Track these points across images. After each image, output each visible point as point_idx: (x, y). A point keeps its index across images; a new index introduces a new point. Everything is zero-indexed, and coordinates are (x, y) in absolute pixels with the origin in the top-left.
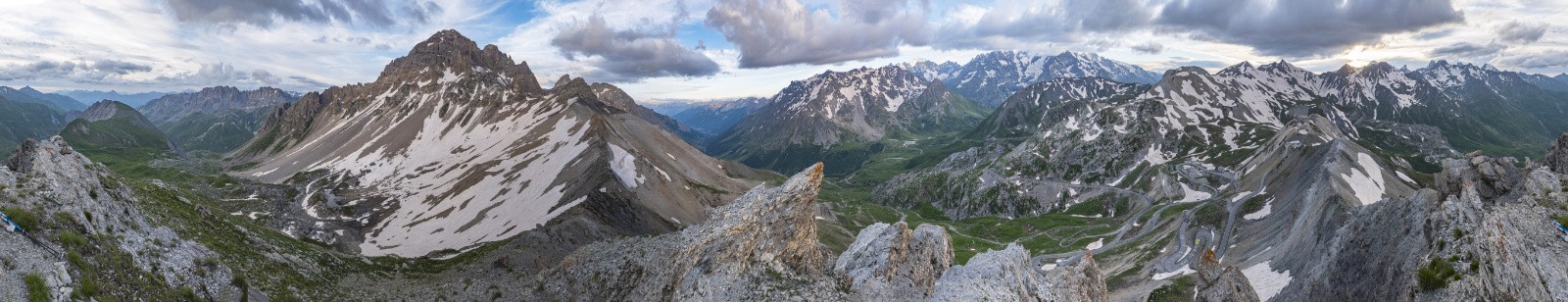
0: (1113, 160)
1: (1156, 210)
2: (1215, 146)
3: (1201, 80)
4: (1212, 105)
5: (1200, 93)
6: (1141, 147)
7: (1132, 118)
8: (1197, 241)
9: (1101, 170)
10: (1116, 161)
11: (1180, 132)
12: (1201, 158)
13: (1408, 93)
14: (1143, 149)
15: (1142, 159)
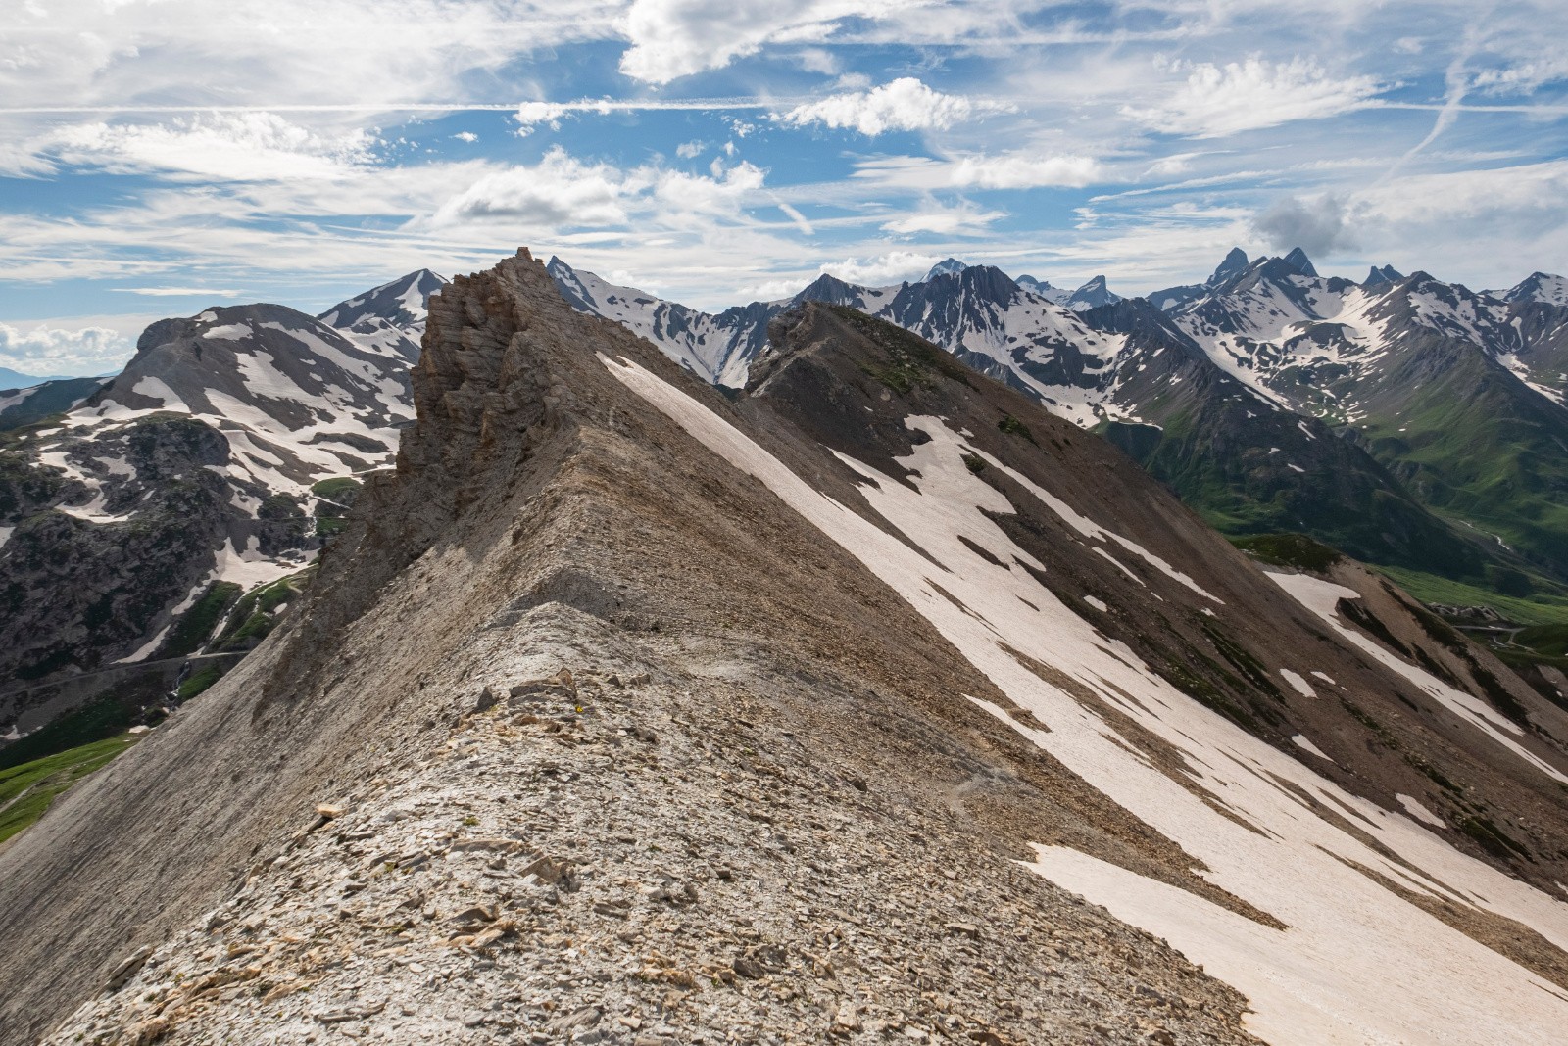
0: (107, 598)
3: (303, 350)
4: (372, 422)
5: (316, 389)
6: (193, 547)
7: (117, 479)
9: (73, 633)
10: (121, 598)
11: (304, 499)
13: (1098, 383)
14: (195, 557)
15: (206, 582)
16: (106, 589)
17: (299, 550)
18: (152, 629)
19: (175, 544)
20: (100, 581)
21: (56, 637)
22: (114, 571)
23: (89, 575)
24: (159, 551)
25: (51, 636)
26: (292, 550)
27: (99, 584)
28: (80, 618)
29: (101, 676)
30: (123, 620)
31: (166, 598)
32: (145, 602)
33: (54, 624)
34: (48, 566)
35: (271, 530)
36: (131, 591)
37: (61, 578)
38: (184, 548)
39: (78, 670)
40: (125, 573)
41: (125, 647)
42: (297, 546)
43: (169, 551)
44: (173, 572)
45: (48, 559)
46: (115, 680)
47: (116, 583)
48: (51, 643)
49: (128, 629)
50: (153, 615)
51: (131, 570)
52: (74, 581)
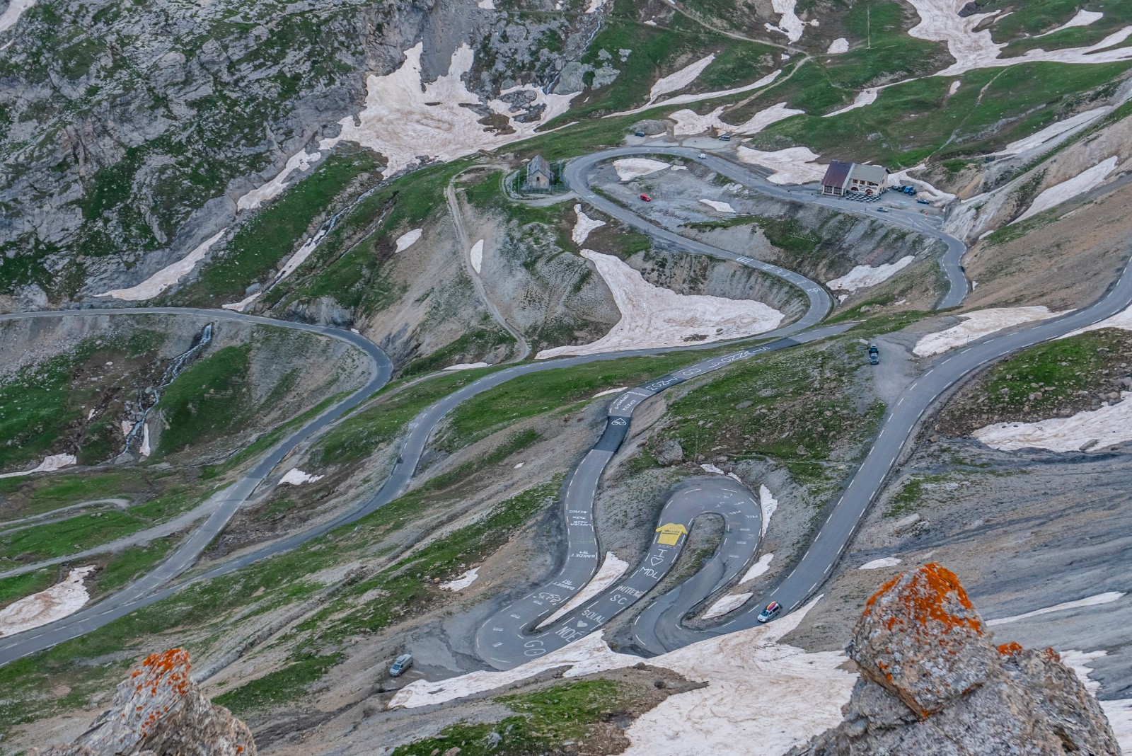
0: (134, 155)
1: (421, 399)
2: (840, 46)
6: (324, 66)
8: (669, 534)
9: (56, 221)
10: (156, 160)
12: (736, 118)
14: (320, 88)
15: (327, 144)
16: (137, 139)
17: (539, 90)
18: (189, 235)
19: (291, 56)
20: (130, 120)
21: (22, 226)
22: (160, 101)
23: (113, 106)
24: (256, 68)
25: (17, 222)
26: (529, 87)
27: (127, 127)
28: (77, 191)
29: (69, 321)
30: (143, 209)
31: (234, 172)
32: (195, 177)
33: (26, 199)
34: (54, 78)
35: (505, 38)
36: (178, 149)
37: (70, 104)
38: (306, 66)
39: (41, 299)
40: (181, 110)
41: (129, 266)
42: (540, 80)
43: (274, 71)
44: (264, 116)
45: (58, 65)
46: (86, 334)
47: (159, 127)
48: (14, 236)
49: (146, 230)
50: (197, 206)
51: (191, 104)
52: (83, 115)
